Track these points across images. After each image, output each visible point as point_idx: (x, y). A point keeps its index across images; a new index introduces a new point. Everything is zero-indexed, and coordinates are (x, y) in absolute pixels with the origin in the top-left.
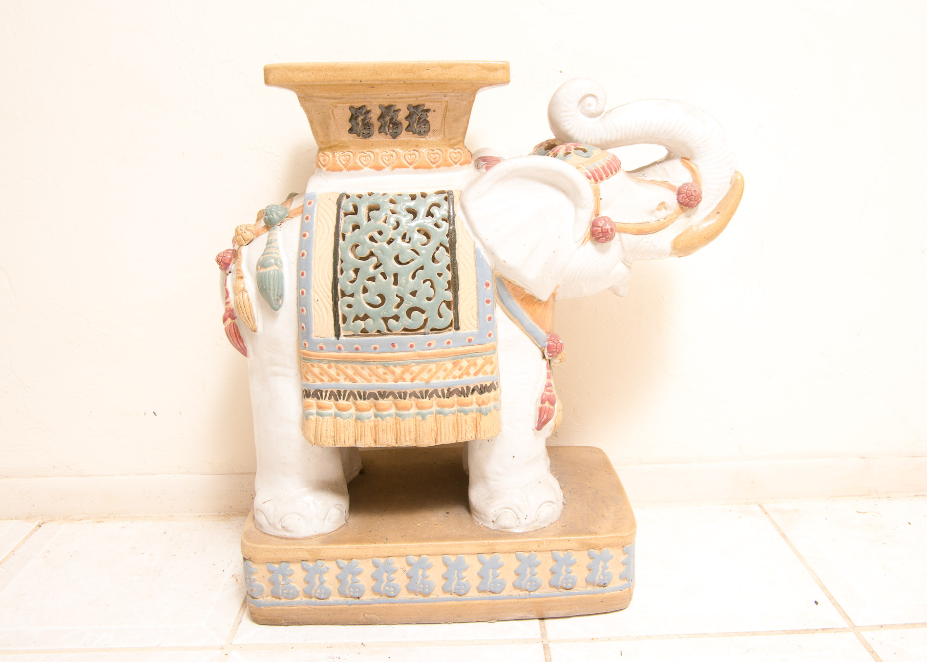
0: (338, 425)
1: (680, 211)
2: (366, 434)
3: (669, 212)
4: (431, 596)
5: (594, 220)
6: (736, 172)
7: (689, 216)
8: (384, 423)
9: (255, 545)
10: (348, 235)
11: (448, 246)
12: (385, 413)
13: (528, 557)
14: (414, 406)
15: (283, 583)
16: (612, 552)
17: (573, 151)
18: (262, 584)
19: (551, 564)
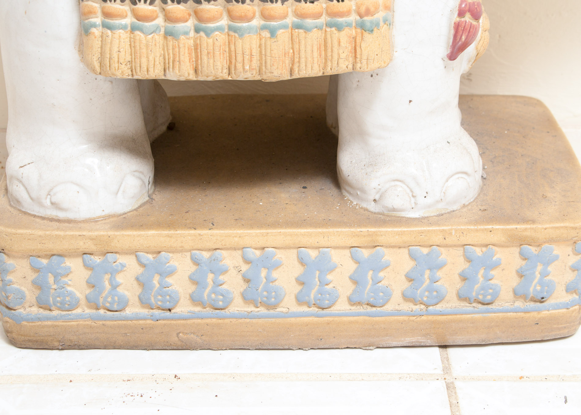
0: (137, 44)
2: (182, 58)
4: (279, 309)
8: (211, 40)
9: (9, 230)
12: (211, 25)
13: (427, 255)
14: (257, 14)
15: (55, 287)
16: (557, 250)
18: (23, 288)
19: (462, 265)
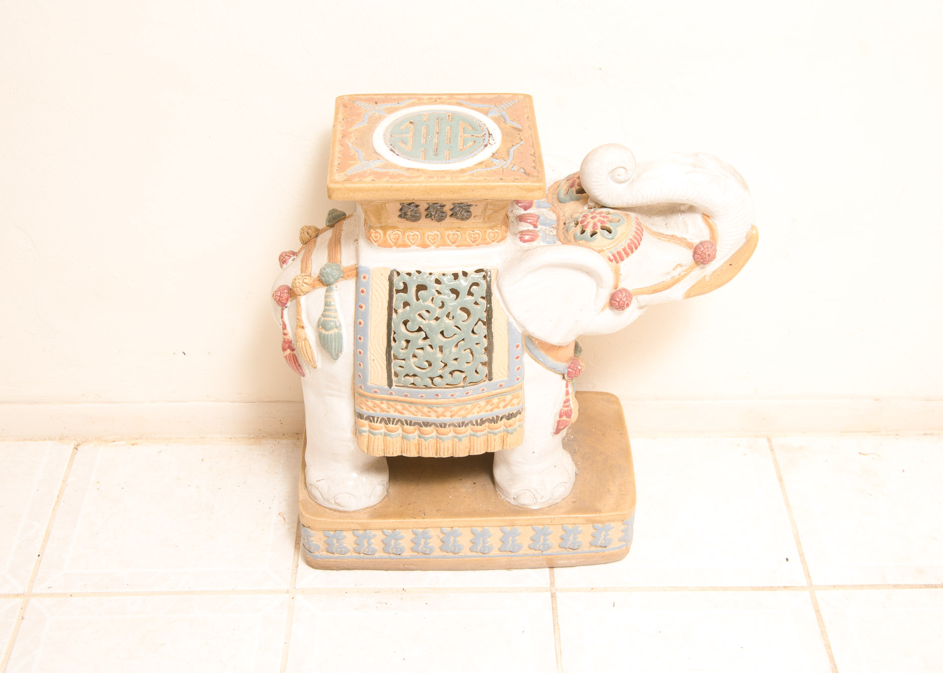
0: (388, 443)
1: (695, 265)
2: (411, 449)
3: (684, 268)
4: (460, 554)
5: (613, 293)
6: (753, 227)
7: (703, 268)
8: (427, 443)
9: (313, 518)
10: (400, 311)
11: (485, 320)
12: (427, 436)
13: (542, 529)
14: (452, 431)
15: (337, 544)
16: (613, 524)
17: (599, 230)
18: (319, 544)
19: (561, 532)
